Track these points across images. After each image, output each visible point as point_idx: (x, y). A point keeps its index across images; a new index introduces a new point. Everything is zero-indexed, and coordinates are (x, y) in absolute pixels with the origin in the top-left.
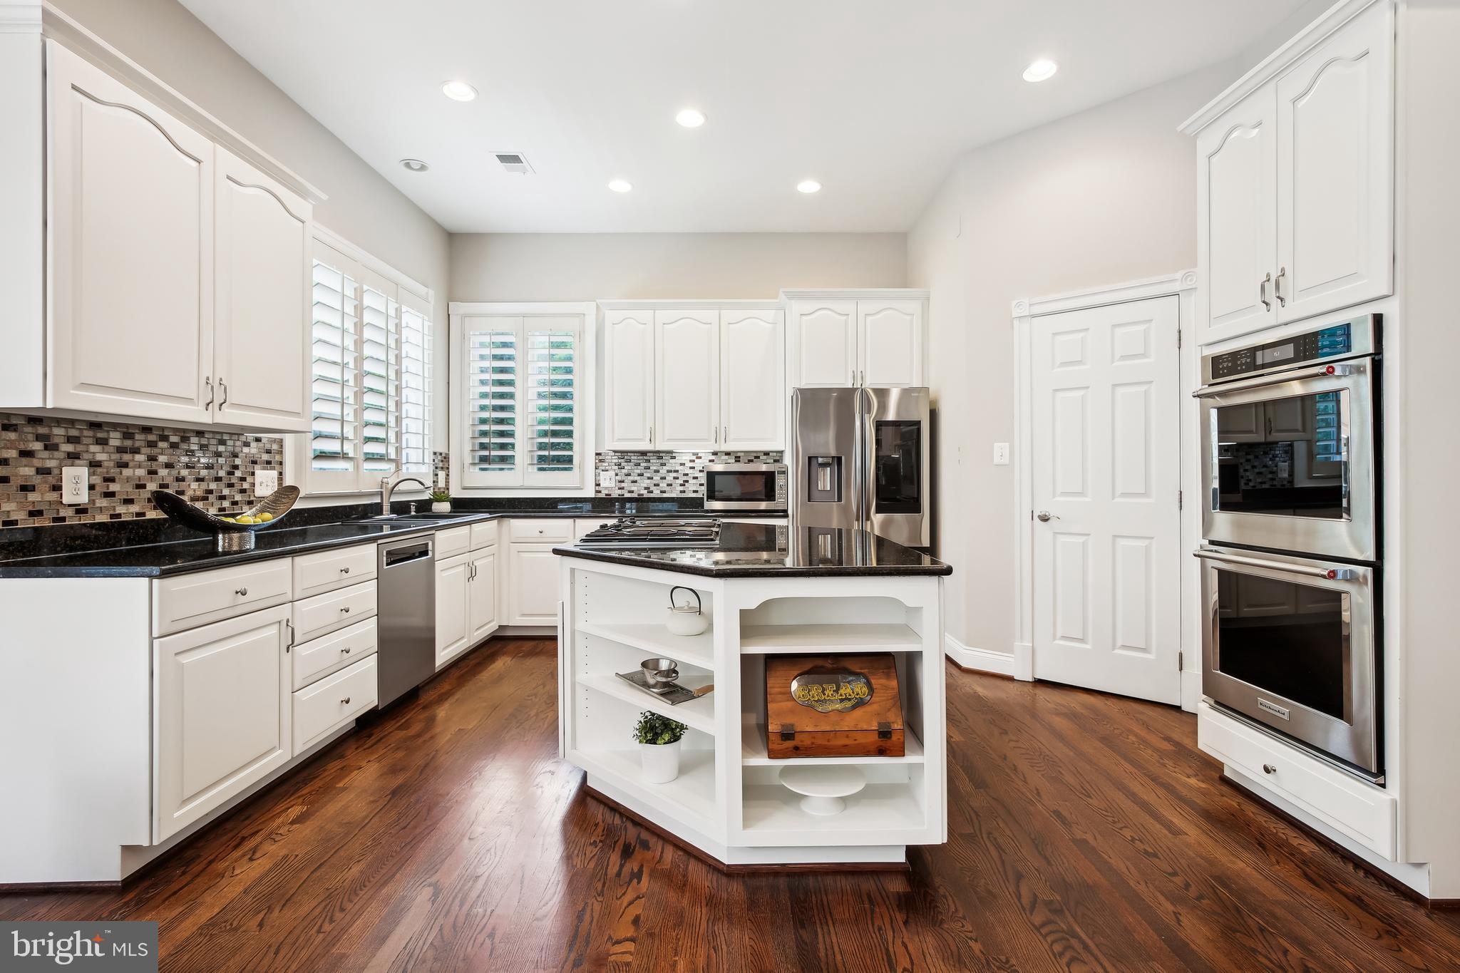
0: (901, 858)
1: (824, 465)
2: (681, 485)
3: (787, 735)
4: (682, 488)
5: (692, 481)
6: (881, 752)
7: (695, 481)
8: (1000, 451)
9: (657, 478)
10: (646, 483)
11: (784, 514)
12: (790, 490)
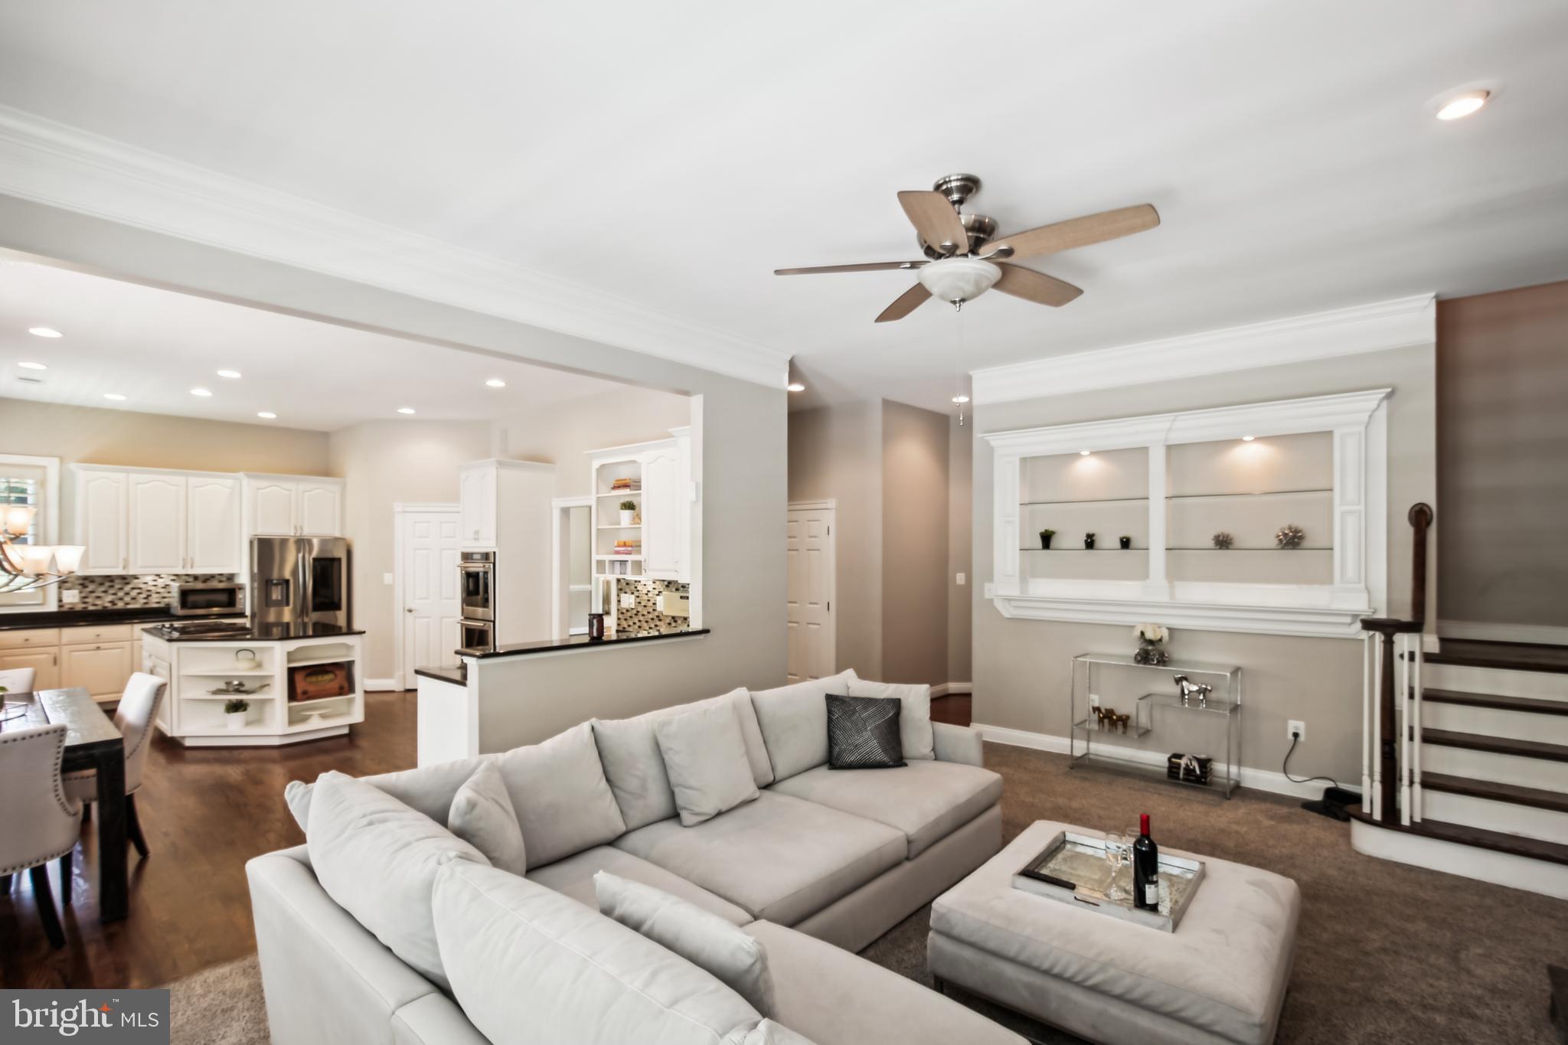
0: (346, 731)
1: (277, 584)
2: (145, 598)
3: (305, 693)
4: (145, 601)
5: (154, 595)
6: (340, 694)
7: (157, 595)
8: (388, 578)
9: (121, 594)
10: (110, 598)
11: (242, 615)
12: (246, 601)
